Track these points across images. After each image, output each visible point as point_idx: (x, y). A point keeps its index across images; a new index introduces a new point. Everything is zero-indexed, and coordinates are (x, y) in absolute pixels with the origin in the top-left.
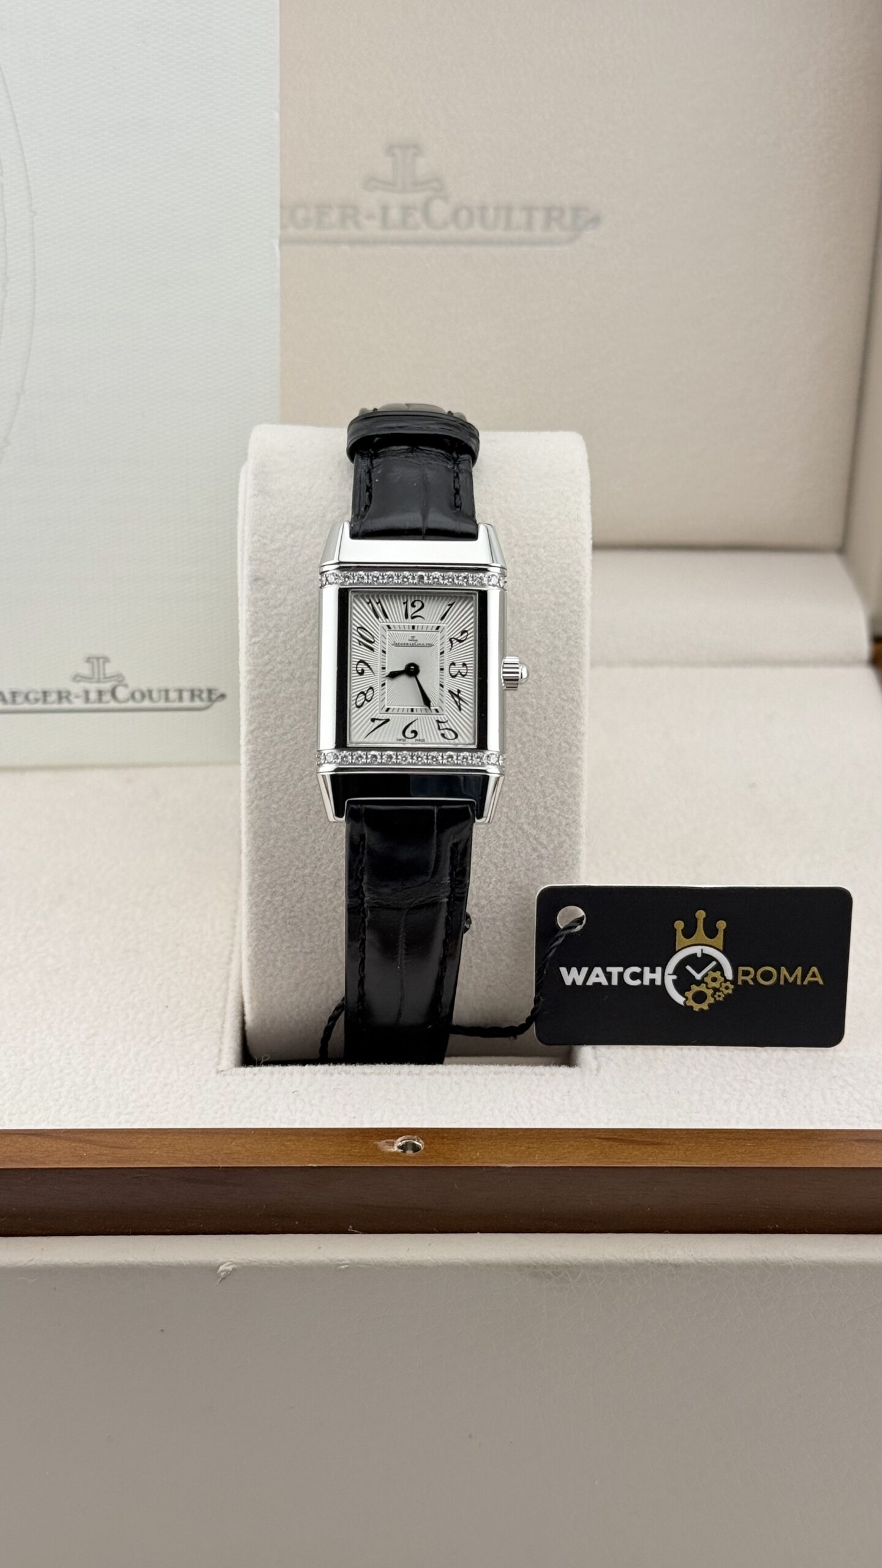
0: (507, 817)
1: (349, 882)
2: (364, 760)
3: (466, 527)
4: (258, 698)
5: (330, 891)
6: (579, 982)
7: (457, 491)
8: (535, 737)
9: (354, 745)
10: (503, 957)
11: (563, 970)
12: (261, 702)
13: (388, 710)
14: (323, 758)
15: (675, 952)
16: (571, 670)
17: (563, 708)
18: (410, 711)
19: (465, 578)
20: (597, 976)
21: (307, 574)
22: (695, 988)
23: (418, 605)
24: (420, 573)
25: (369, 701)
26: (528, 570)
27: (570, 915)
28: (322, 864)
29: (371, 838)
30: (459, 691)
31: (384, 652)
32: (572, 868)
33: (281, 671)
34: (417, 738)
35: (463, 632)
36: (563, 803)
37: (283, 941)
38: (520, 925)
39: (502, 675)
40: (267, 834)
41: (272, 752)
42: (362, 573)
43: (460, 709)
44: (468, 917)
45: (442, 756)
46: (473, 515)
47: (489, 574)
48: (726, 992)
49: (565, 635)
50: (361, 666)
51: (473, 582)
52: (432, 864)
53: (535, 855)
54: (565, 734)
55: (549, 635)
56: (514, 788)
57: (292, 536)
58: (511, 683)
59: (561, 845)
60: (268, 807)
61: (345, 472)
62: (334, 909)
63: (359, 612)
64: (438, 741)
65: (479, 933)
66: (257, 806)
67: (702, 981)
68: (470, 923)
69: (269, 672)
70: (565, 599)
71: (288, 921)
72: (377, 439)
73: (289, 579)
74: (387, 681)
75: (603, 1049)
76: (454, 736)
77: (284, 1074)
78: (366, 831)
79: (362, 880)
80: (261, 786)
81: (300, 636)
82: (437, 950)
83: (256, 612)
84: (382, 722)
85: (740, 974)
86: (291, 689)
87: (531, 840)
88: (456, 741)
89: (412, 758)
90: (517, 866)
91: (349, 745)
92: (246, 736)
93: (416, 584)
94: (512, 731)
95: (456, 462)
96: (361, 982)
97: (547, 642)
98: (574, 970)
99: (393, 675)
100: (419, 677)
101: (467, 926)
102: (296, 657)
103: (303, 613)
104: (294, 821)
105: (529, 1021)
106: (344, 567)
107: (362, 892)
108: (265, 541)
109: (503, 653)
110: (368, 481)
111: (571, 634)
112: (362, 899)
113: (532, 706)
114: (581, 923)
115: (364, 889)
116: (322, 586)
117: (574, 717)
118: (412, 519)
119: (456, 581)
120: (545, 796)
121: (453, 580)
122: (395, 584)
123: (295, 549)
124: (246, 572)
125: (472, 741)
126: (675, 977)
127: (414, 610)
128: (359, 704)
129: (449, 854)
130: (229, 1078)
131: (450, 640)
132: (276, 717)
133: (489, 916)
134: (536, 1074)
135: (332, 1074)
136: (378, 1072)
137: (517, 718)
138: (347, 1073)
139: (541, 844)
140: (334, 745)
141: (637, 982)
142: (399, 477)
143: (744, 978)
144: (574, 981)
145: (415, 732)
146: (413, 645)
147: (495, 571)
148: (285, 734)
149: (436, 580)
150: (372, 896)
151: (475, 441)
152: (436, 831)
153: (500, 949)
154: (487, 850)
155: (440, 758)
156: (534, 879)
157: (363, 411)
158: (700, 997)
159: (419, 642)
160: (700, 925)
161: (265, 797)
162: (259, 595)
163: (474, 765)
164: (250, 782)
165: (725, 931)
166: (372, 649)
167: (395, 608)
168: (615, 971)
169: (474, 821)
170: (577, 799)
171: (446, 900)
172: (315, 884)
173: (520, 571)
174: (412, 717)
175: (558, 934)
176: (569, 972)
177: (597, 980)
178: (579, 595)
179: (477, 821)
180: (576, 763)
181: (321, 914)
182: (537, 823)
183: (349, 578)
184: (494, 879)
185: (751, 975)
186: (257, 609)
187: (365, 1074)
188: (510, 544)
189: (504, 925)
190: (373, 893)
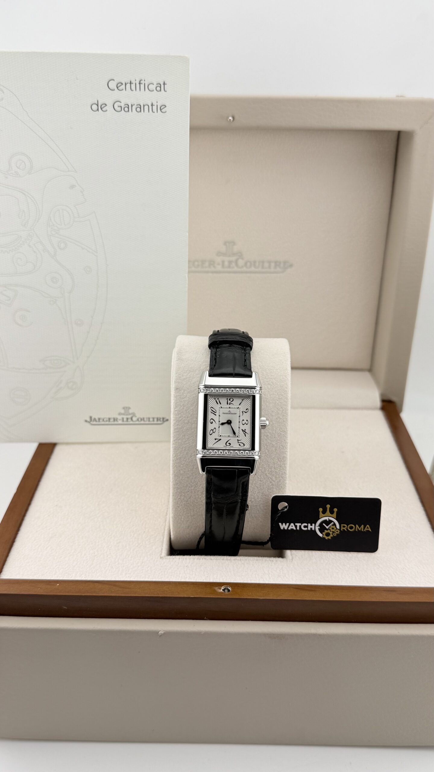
0: (261, 471)
1: (207, 494)
2: (212, 453)
3: (248, 373)
4: (177, 429)
5: (200, 495)
6: (286, 528)
7: (245, 360)
8: (271, 444)
9: (209, 448)
10: (260, 519)
11: (280, 524)
12: (178, 430)
13: (221, 436)
14: (198, 452)
15: (319, 519)
16: (284, 421)
17: (281, 434)
18: (228, 436)
19: (248, 391)
20: (292, 526)
21: (194, 387)
22: (326, 531)
23: (231, 400)
24: (232, 389)
25: (214, 433)
26: (269, 386)
27: (283, 505)
28: (198, 486)
29: (214, 479)
30: (245, 430)
31: (220, 416)
32: (283, 489)
33: (185, 420)
34: (231, 446)
35: (247, 409)
36: (280, 466)
37: (184, 512)
38: (265, 508)
39: (260, 424)
40: (179, 475)
41: (181, 447)
42: (212, 389)
43: (245, 436)
44: (248, 506)
45: (239, 452)
46: (251, 369)
47: (256, 389)
48: (337, 533)
49: (282, 409)
50: (212, 420)
51: (251, 392)
52: (235, 490)
53: (271, 484)
54: (281, 443)
55: (276, 409)
56: (264, 461)
57: (189, 374)
58: (263, 427)
59: (280, 481)
60: (179, 466)
61: (208, 353)
62: (202, 501)
63: (212, 402)
64: (238, 447)
65: (251, 510)
66: (176, 465)
67: (329, 529)
68: (248, 507)
69: (181, 420)
70: (282, 397)
71: (186, 505)
72: (218, 342)
73: (188, 389)
74: (221, 426)
75: (294, 552)
76: (243, 445)
77: (184, 559)
78: (212, 477)
79: (211, 494)
80: (177, 459)
81: (191, 408)
82: (237, 516)
83: (177, 400)
84: (218, 440)
85: (342, 526)
86: (188, 426)
87: (270, 479)
88: (244, 447)
89: (229, 453)
90: (264, 488)
91: (207, 448)
92: (173, 442)
93: (231, 393)
94: (263, 441)
95: (245, 350)
96: (211, 528)
97: (276, 411)
98: (284, 524)
99: (223, 424)
100: (232, 424)
101: (247, 509)
102: (190, 415)
103: (192, 400)
104: (188, 471)
105: (268, 541)
106: (206, 387)
107: (211, 498)
108: (180, 376)
109: (260, 417)
110: (215, 356)
111: (284, 409)
112: (211, 500)
113: (270, 433)
114: (287, 508)
115: (212, 497)
116: (199, 393)
117: (284, 437)
118: (230, 370)
119: (245, 392)
120: (274, 464)
121: (244, 391)
122: (224, 393)
123: (190, 379)
124: (173, 386)
125: (249, 447)
126: (319, 527)
127: (230, 401)
128: (211, 434)
129: (241, 486)
130: (164, 560)
131: (242, 412)
132: (183, 436)
133: (255, 505)
134: (271, 561)
135: (200, 559)
136: (216, 558)
137: (265, 437)
138: (205, 559)
139: (273, 480)
140: (202, 448)
141: (306, 529)
142: (225, 356)
143: (343, 528)
144: (284, 528)
145: (230, 444)
146: (230, 414)
147: (258, 388)
148: (185, 441)
149: (238, 391)
150: (215, 499)
151: (251, 343)
152: (236, 478)
153: (258, 516)
154: (254, 482)
155: (238, 453)
156: (271, 492)
157: (214, 331)
158: (328, 535)
159: (232, 412)
160: (328, 510)
161: (179, 463)
162: (177, 394)
163: (250, 456)
164: (173, 457)
165: (337, 512)
166: (215, 415)
167: (224, 401)
168: (298, 525)
169: (250, 474)
170: (286, 465)
171: (240, 501)
172: (195, 492)
173: (266, 387)
174: (229, 438)
175: (279, 512)
176: (282, 524)
177: (292, 528)
178: (287, 395)
179: (251, 474)
180: (285, 453)
181: (197, 503)
182: (272, 473)
183: (208, 390)
184: (257, 492)
185: (345, 527)
186: (177, 399)
187: (211, 559)
188: (263, 378)
189: (260, 508)
190: (215, 498)
